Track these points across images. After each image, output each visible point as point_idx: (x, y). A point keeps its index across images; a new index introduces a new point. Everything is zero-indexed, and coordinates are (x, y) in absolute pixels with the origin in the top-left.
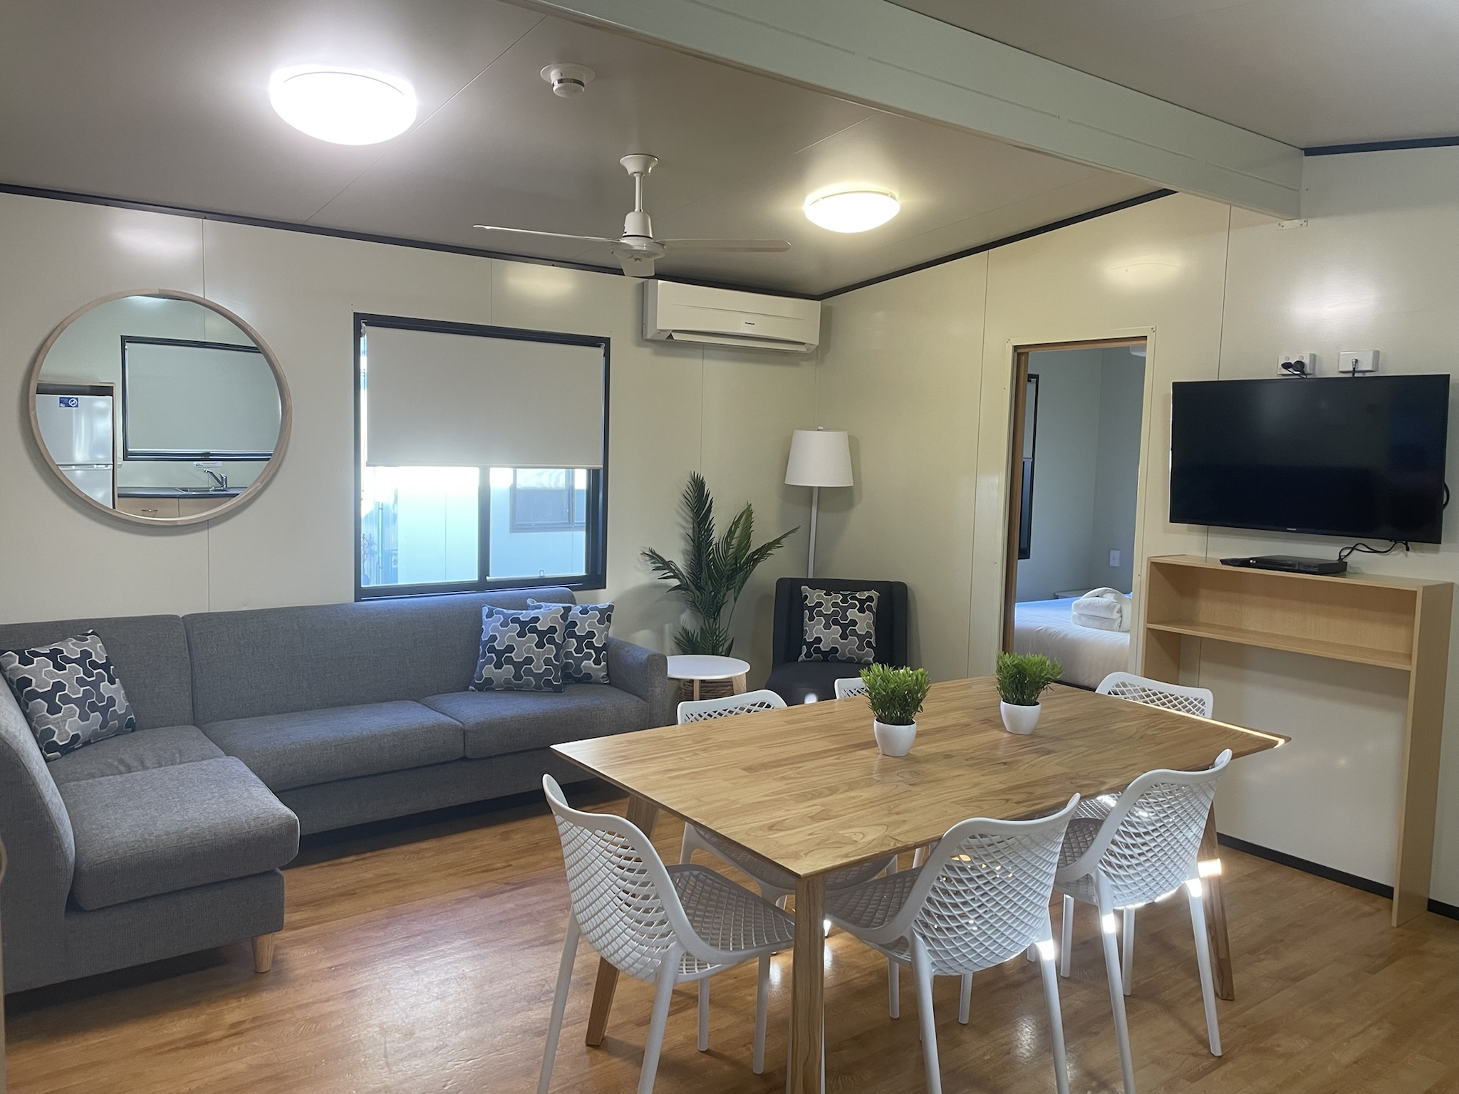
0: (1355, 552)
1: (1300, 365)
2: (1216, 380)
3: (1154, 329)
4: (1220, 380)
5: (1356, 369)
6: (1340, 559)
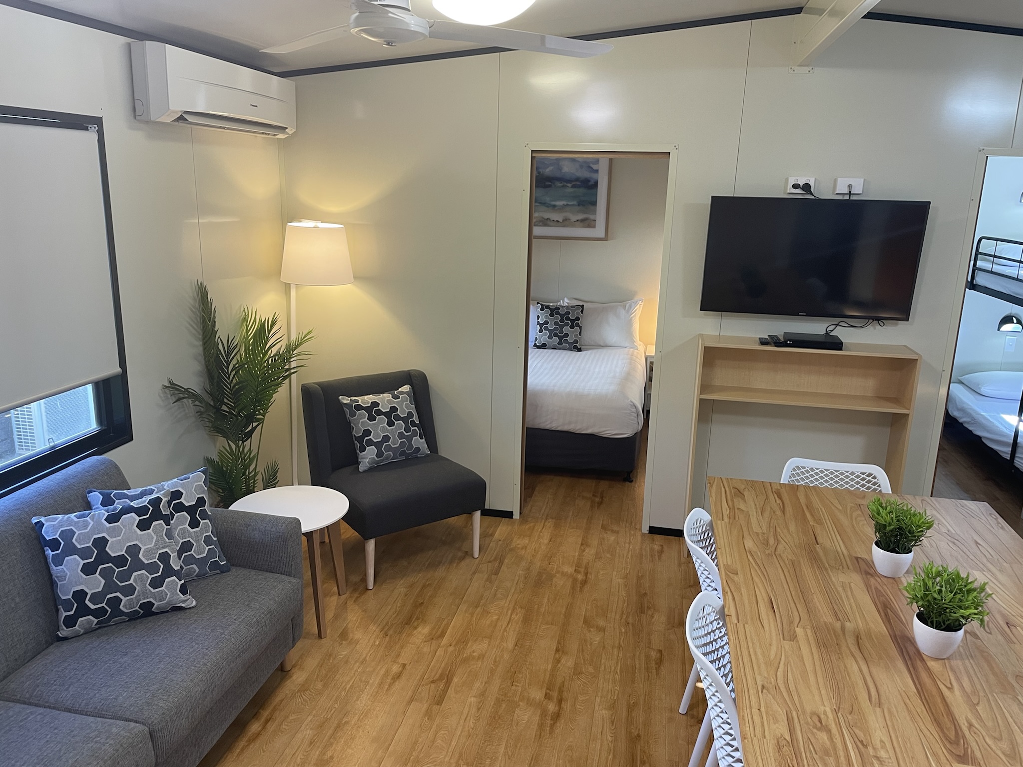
0: (838, 327)
1: (807, 187)
2: (733, 196)
3: (677, 147)
4: (735, 196)
5: (852, 192)
6: (827, 333)
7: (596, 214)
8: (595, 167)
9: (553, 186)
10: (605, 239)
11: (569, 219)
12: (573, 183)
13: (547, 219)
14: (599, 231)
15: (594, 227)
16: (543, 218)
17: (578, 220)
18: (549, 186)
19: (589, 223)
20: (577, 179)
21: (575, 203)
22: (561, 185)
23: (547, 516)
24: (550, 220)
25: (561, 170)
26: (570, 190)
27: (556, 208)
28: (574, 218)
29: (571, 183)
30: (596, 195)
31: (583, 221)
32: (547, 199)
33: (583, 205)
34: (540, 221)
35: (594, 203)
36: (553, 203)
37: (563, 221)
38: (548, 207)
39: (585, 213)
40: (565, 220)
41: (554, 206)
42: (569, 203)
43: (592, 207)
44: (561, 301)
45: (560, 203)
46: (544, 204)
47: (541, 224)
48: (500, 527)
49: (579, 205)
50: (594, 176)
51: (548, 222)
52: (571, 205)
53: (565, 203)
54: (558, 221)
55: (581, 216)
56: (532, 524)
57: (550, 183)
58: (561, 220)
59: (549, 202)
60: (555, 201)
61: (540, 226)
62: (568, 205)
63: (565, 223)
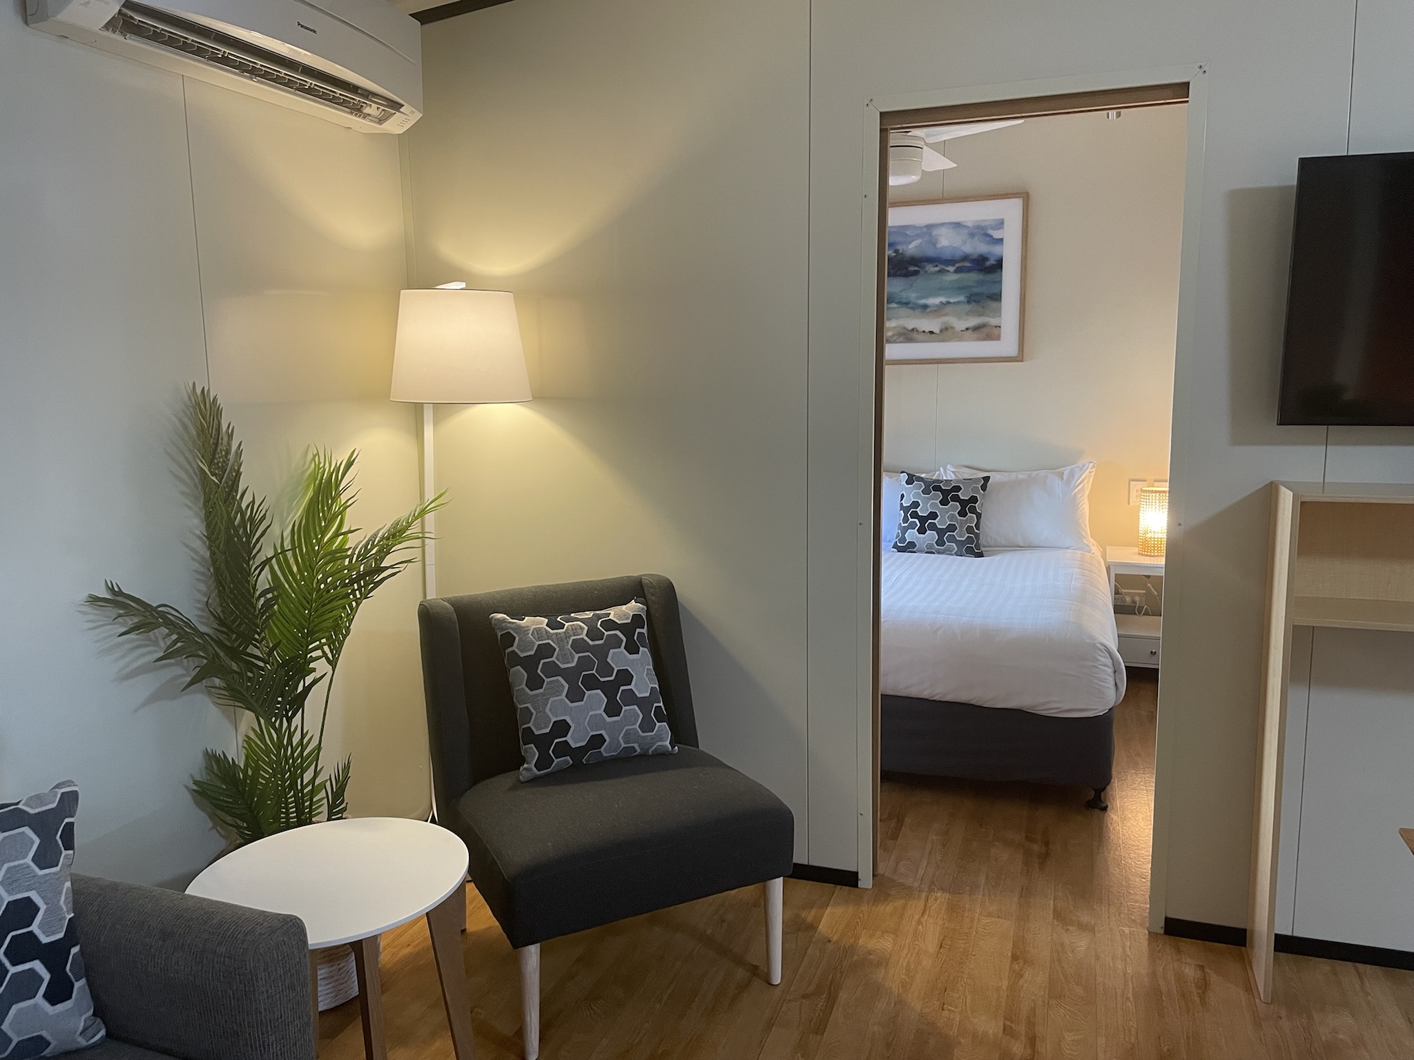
7: (1000, 316)
8: (996, 234)
9: (921, 272)
10: (1019, 358)
11: (953, 328)
12: (957, 265)
13: (913, 329)
14: (1007, 344)
15: (998, 338)
16: (904, 328)
17: (967, 329)
18: (916, 273)
19: (986, 332)
20: (965, 258)
21: (962, 298)
22: (937, 269)
23: (932, 883)
24: (918, 331)
25: (934, 244)
26: (951, 277)
27: (928, 310)
28: (960, 325)
29: (953, 265)
30: (1000, 282)
31: (976, 329)
32: (912, 296)
33: (977, 302)
34: (900, 334)
35: (997, 297)
36: (923, 301)
37: (941, 332)
38: (913, 308)
39: (980, 315)
40: (945, 329)
41: (925, 307)
42: (952, 300)
43: (994, 304)
44: (941, 469)
45: (934, 301)
46: (907, 304)
47: (901, 339)
48: (828, 910)
49: (969, 302)
50: (996, 250)
51: (915, 335)
52: (955, 303)
53: (943, 299)
54: (931, 332)
55: (973, 321)
56: (899, 903)
57: (917, 269)
58: (937, 330)
59: (915, 301)
60: (926, 297)
61: (901, 342)
62: (948, 303)
63: (946, 333)
